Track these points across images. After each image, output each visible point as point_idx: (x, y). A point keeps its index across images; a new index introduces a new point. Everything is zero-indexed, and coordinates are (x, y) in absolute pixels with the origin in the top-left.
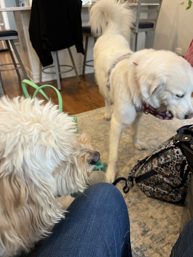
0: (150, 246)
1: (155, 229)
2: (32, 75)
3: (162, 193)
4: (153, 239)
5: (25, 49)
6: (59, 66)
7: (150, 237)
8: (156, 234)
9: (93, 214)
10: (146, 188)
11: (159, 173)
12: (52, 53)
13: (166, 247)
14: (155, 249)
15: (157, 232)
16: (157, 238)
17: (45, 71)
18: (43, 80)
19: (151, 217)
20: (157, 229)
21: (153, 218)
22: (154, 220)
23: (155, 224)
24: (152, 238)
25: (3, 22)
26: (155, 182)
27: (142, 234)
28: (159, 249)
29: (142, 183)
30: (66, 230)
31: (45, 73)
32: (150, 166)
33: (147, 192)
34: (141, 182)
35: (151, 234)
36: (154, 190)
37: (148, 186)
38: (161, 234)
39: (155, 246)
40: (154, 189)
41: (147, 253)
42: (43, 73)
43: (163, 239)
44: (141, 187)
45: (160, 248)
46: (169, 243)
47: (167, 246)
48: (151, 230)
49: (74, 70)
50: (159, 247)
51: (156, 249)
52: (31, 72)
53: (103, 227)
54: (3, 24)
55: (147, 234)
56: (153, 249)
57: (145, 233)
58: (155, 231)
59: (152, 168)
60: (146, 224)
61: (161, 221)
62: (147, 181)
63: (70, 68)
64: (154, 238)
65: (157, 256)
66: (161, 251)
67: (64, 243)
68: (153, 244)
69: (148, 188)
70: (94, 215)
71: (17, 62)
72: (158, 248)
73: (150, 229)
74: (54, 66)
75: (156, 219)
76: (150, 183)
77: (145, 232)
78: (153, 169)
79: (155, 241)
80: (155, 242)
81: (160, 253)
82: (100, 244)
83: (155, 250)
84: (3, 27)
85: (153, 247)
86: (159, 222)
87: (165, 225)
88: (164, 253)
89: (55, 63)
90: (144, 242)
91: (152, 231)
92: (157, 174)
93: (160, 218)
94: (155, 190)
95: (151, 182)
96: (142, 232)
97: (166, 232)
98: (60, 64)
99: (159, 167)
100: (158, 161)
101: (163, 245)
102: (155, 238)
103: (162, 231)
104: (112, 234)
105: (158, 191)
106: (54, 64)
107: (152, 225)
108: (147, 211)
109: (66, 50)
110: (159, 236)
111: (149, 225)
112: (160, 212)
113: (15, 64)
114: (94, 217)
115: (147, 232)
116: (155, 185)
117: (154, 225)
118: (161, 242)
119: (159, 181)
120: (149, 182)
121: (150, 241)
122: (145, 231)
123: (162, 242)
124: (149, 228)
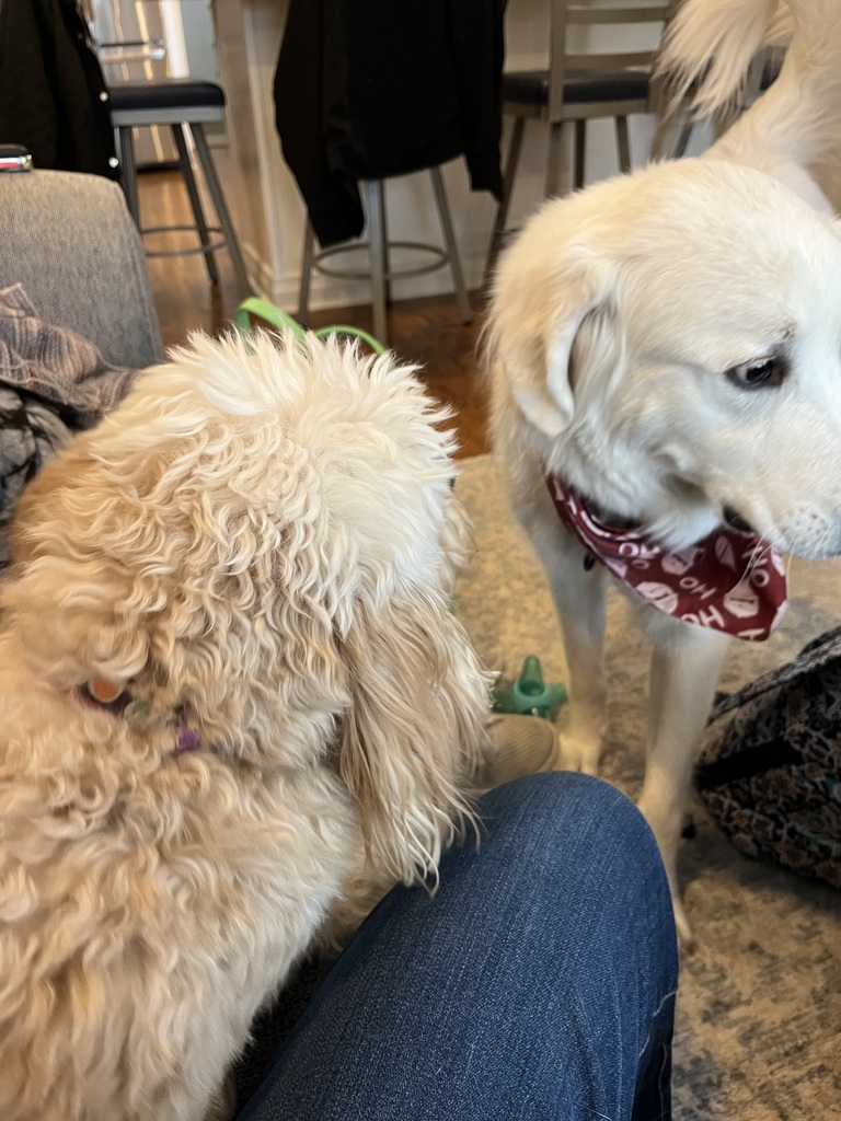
0: (736, 1069)
1: (766, 1002)
2: (270, 281)
3: (815, 848)
4: (754, 1043)
5: (249, 164)
6: (386, 245)
7: (740, 1034)
8: (768, 1022)
9: (527, 898)
10: (741, 816)
11: (811, 760)
12: (362, 185)
13: (808, 1083)
14: (758, 1085)
15: (773, 1014)
16: (773, 1038)
17: (325, 263)
18: (315, 305)
19: (753, 947)
20: (774, 1001)
21: (761, 952)
22: (766, 961)
23: (768, 978)
24: (750, 1038)
25: (161, 43)
26: (786, 796)
27: (706, 1012)
28: (776, 1088)
29: (723, 793)
30: (415, 946)
31: (322, 271)
32: (772, 724)
33: (741, 835)
34: (720, 789)
35: (745, 1019)
36: (779, 832)
37: (753, 808)
38: (792, 1026)
39: (760, 1070)
40: (779, 825)
41: (722, 1097)
42: (314, 273)
43: (799, 1049)
44: (718, 812)
45: (783, 1084)
46: (822, 1070)
47: (815, 1080)
48: (748, 1002)
49: (447, 268)
50: (775, 1082)
51: (762, 1087)
52: (266, 268)
53: (572, 955)
54: (159, 53)
55: (727, 1018)
56: (747, 1084)
57: (717, 1012)
58: (765, 1010)
59: (779, 731)
60: (729, 972)
61: (795, 968)
62: (750, 788)
63: (434, 258)
64: (759, 1038)
65: (766, 1116)
66: (784, 1099)
67: (405, 999)
68: (751, 1062)
69: (751, 817)
70: (534, 902)
71: (211, 219)
72: (771, 1081)
73: (744, 998)
74: (366, 246)
75: (773, 958)
76: (760, 799)
77: (720, 1008)
78: (786, 738)
79: (760, 1051)
80: (758, 1057)
81: (777, 1106)
82: (555, 1025)
83: (756, 1091)
84: (161, 65)
85: (749, 1078)
86: (788, 974)
87: (814, 992)
88: (798, 1112)
89: (370, 233)
90: (712, 1050)
91: (752, 1008)
92: (803, 763)
93: (791, 956)
94: (783, 832)
95: (765, 794)
96: (703, 1005)
97: (814, 1022)
98: (393, 236)
99: (814, 733)
100: (813, 705)
101: (797, 1074)
102: (764, 1038)
103: (796, 1013)
104: (608, 991)
105: (796, 837)
106: (365, 237)
107: (754, 984)
108: (736, 919)
109: (425, 176)
110: (779, 1031)
111: (738, 981)
112: (796, 932)
113: (203, 230)
114: (535, 910)
115: (728, 1007)
116: (784, 808)
117: (763, 983)
118: (788, 1059)
119: (809, 797)
120: (754, 791)
121: (740, 1049)
122: (718, 1003)
123: (791, 1063)
124: (740, 994)
